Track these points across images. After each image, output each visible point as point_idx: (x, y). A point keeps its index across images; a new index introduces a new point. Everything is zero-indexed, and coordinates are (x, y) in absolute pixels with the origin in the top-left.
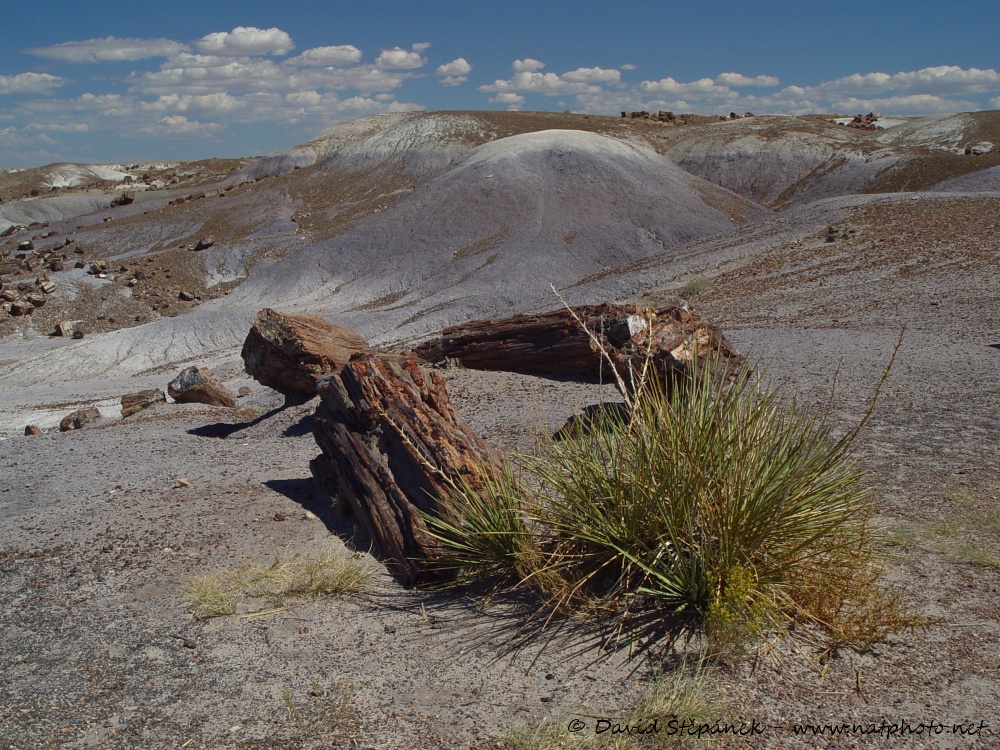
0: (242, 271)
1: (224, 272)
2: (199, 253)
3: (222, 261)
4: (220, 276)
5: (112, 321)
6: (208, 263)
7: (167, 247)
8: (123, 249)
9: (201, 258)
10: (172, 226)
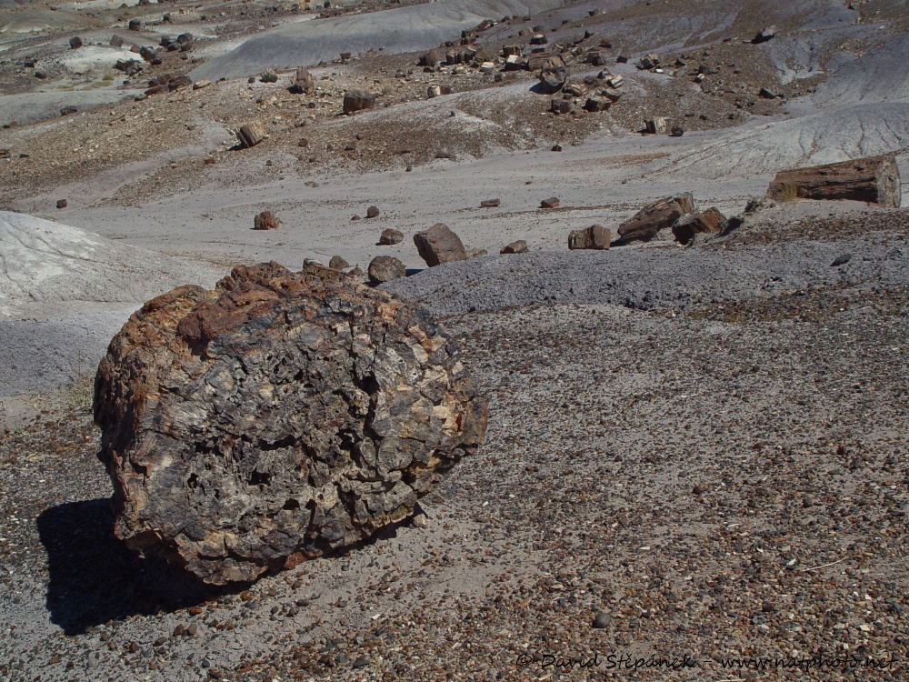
0: (817, 66)
1: (795, 67)
2: (760, 46)
3: (790, 55)
4: (792, 72)
5: (703, 118)
6: (774, 57)
7: (706, 40)
8: (654, 43)
9: (764, 51)
10: (701, 17)
